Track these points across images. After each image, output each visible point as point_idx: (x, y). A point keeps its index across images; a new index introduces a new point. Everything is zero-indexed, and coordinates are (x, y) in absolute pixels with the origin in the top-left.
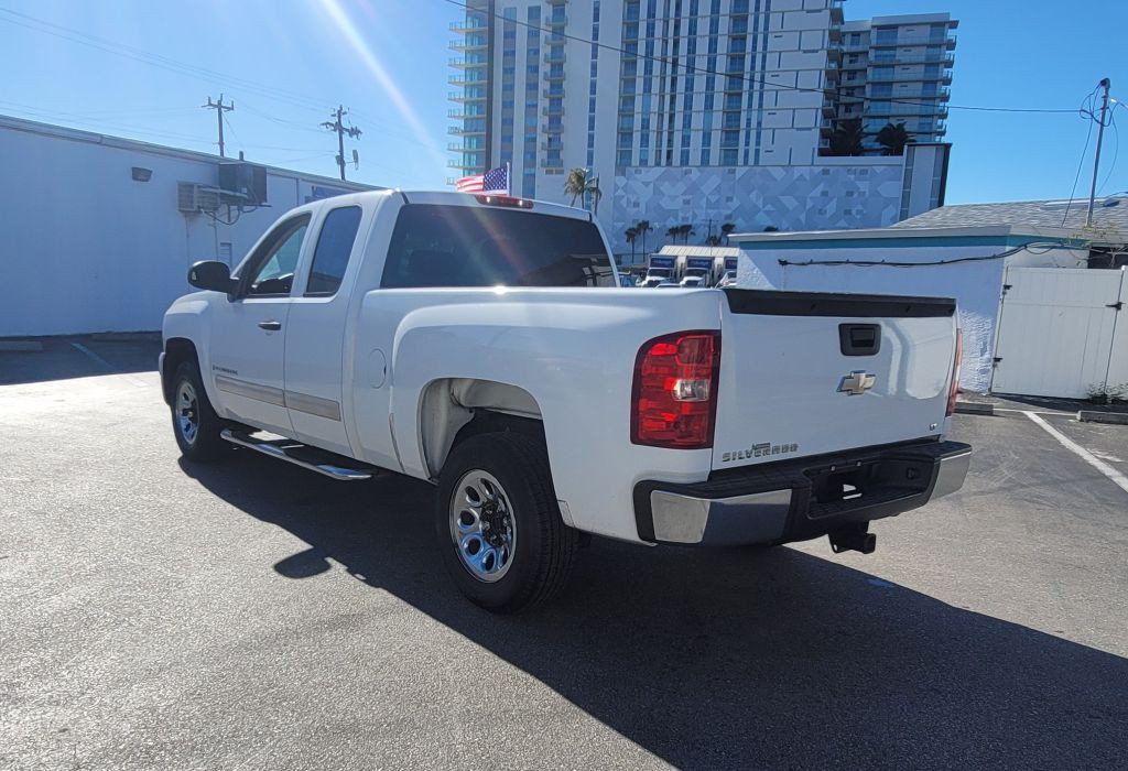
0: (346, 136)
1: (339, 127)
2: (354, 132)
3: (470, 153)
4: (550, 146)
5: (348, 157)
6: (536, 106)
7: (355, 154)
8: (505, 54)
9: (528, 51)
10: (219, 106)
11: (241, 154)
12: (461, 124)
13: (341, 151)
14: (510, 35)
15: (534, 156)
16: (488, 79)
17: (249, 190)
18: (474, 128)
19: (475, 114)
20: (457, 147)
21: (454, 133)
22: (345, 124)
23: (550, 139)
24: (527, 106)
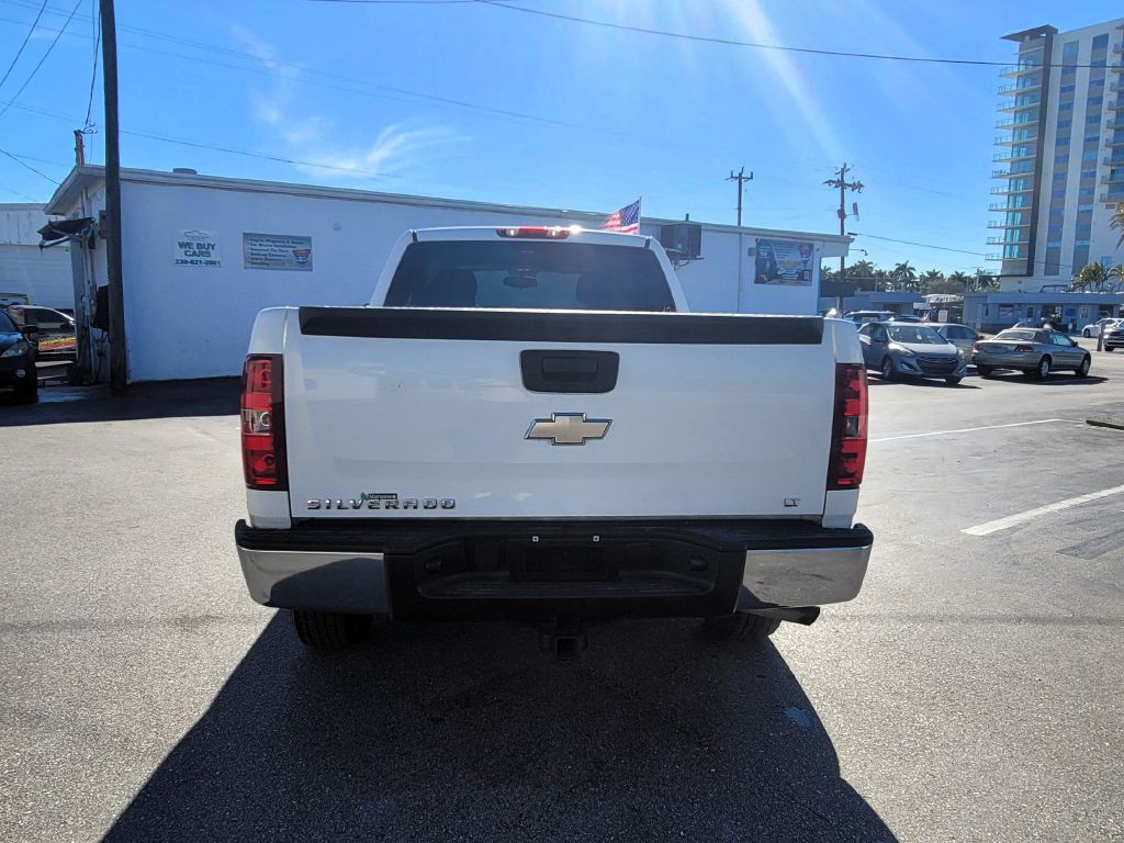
0: (848, 191)
1: (841, 184)
2: (857, 186)
3: (1016, 195)
4: (1111, 179)
5: (848, 210)
6: (1097, 139)
7: (855, 206)
8: (1063, 90)
9: (1091, 83)
10: (740, 177)
11: (687, 215)
12: (1007, 167)
13: (842, 206)
14: (1069, 69)
15: (1091, 192)
16: (1040, 119)
17: (683, 246)
18: (1021, 170)
19: (1023, 155)
20: (1001, 191)
21: (1001, 177)
22: (848, 180)
23: (1113, 172)
24: (1087, 140)
